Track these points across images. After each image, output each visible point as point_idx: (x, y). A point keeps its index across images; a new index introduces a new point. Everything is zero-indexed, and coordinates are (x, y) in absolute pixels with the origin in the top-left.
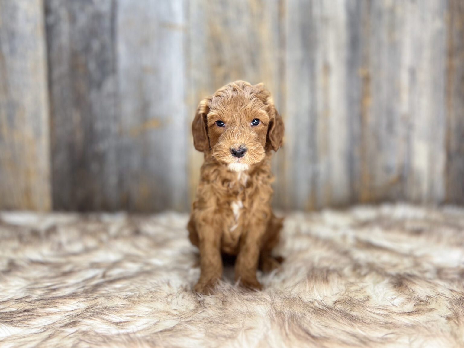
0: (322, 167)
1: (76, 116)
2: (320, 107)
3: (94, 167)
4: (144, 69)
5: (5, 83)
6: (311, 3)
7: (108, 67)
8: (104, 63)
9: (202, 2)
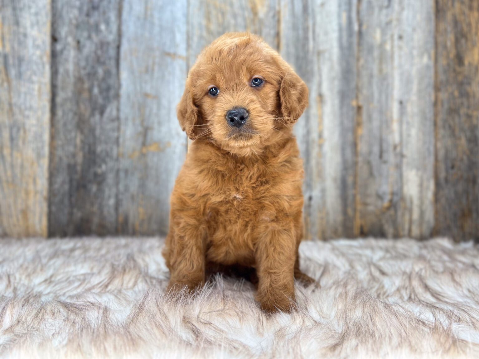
2: (314, 135)
3: (94, 188)
4: (146, 95)
5: (10, 105)
6: (306, 39)
7: (112, 93)
8: (108, 89)
9: (205, 34)
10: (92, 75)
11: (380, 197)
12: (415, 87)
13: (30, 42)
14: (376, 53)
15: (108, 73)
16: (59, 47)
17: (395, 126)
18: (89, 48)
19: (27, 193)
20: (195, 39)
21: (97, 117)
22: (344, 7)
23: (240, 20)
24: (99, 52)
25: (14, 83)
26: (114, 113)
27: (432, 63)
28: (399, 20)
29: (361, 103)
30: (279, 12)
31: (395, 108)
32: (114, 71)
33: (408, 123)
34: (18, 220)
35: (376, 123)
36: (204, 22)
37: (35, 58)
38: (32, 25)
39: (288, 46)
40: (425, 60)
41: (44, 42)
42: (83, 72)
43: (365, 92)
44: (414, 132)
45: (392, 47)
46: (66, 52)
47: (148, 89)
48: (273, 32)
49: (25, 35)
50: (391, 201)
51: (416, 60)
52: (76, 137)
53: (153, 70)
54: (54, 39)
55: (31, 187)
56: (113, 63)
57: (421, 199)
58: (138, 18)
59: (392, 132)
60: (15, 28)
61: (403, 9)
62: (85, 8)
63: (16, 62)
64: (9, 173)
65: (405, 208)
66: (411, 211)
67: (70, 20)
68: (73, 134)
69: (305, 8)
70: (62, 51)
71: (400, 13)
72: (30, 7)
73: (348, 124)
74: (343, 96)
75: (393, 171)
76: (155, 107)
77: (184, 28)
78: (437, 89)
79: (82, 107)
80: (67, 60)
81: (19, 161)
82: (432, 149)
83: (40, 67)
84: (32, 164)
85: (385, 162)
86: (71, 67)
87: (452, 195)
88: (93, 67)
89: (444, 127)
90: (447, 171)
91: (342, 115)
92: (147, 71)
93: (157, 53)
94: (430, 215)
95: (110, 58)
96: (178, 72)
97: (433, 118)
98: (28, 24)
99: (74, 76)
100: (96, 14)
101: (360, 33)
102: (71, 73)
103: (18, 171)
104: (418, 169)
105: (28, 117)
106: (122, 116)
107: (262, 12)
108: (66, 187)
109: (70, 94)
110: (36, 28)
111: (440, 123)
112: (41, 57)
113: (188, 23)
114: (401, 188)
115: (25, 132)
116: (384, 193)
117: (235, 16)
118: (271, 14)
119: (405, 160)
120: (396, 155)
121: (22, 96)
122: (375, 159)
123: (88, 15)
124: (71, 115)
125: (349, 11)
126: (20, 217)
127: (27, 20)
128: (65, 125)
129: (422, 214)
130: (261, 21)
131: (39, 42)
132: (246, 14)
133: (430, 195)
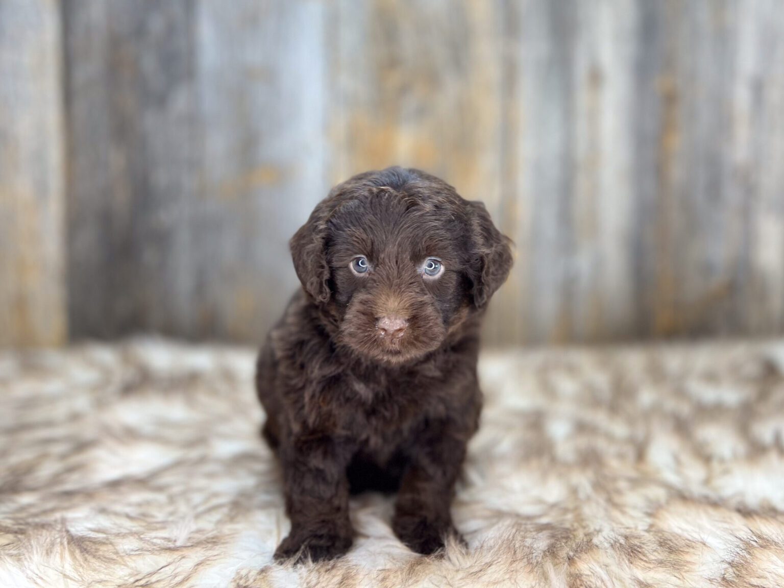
0: (583, 263)
1: (116, 159)
2: (581, 149)
3: (149, 256)
10: (140, 31)
17: (743, 133)
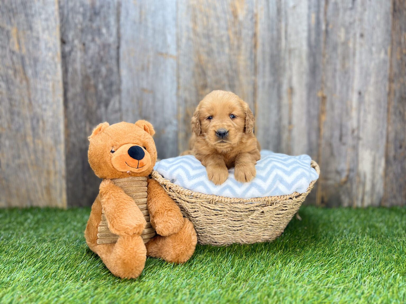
4: (143, 90)
5: (30, 100)
6: (279, 38)
7: (114, 88)
8: (111, 85)
9: (192, 35)
10: (97, 73)
11: (338, 173)
12: (372, 80)
13: (42, 45)
14: (340, 50)
15: (110, 71)
16: (67, 49)
17: (354, 114)
18: (93, 49)
19: (48, 173)
20: (184, 41)
21: (103, 109)
22: (313, 9)
23: (222, 23)
24: (102, 53)
25: (32, 81)
26: (117, 105)
27: (388, 58)
28: (361, 20)
29: (325, 94)
30: (256, 15)
31: (354, 98)
32: (115, 69)
33: (365, 111)
34: (42, 195)
35: (337, 111)
36: (191, 25)
37: (47, 59)
38: (44, 30)
39: (263, 45)
40: (382, 55)
41: (54, 45)
42: (89, 71)
43: (329, 84)
44: (370, 118)
45: (354, 44)
46: (73, 54)
47: (144, 84)
48: (250, 33)
49: (38, 39)
50: (348, 176)
51: (375, 56)
52: (85, 126)
53: (148, 68)
54: (63, 42)
55: (52, 168)
56: (114, 62)
57: (373, 174)
58: (134, 23)
59: (351, 118)
60: (29, 32)
61: (365, 10)
62: (88, 14)
63: (32, 62)
64: (33, 157)
65: (360, 182)
66: (364, 184)
67: (76, 25)
68: (83, 124)
69: (279, 11)
70: (70, 52)
71: (362, 14)
72: (40, 14)
73: (314, 112)
74: (311, 88)
75: (350, 152)
76: (151, 100)
77: (174, 31)
78: (391, 80)
79: (90, 100)
80: (74, 61)
81: (40, 147)
82: (384, 132)
83: (53, 66)
84: (51, 149)
85: (344, 144)
86: (78, 66)
87: (399, 170)
88: (97, 66)
89: (395, 114)
90: (396, 150)
91: (309, 104)
92: (143, 69)
93: (151, 54)
94: (380, 187)
95: (111, 58)
96: (169, 70)
97: (386, 106)
98: (40, 29)
99: (82, 74)
100: (98, 18)
101: (327, 32)
102: (79, 72)
103: (39, 155)
104: (372, 150)
105: (45, 110)
106: (124, 108)
107: (242, 14)
108: (80, 167)
109: (78, 90)
110: (47, 32)
111: (392, 110)
112: (53, 58)
113: (177, 26)
114: (357, 165)
115: (44, 123)
116: (343, 170)
117: (218, 19)
118: (250, 17)
119: (361, 142)
120: (353, 138)
121: (39, 92)
122: (335, 142)
123: (91, 20)
124: (80, 108)
125: (318, 13)
126: (44, 192)
127: (39, 25)
128: (76, 116)
129: (373, 186)
130: (240, 23)
131: (50, 45)
132: (228, 17)
133: (381, 170)
